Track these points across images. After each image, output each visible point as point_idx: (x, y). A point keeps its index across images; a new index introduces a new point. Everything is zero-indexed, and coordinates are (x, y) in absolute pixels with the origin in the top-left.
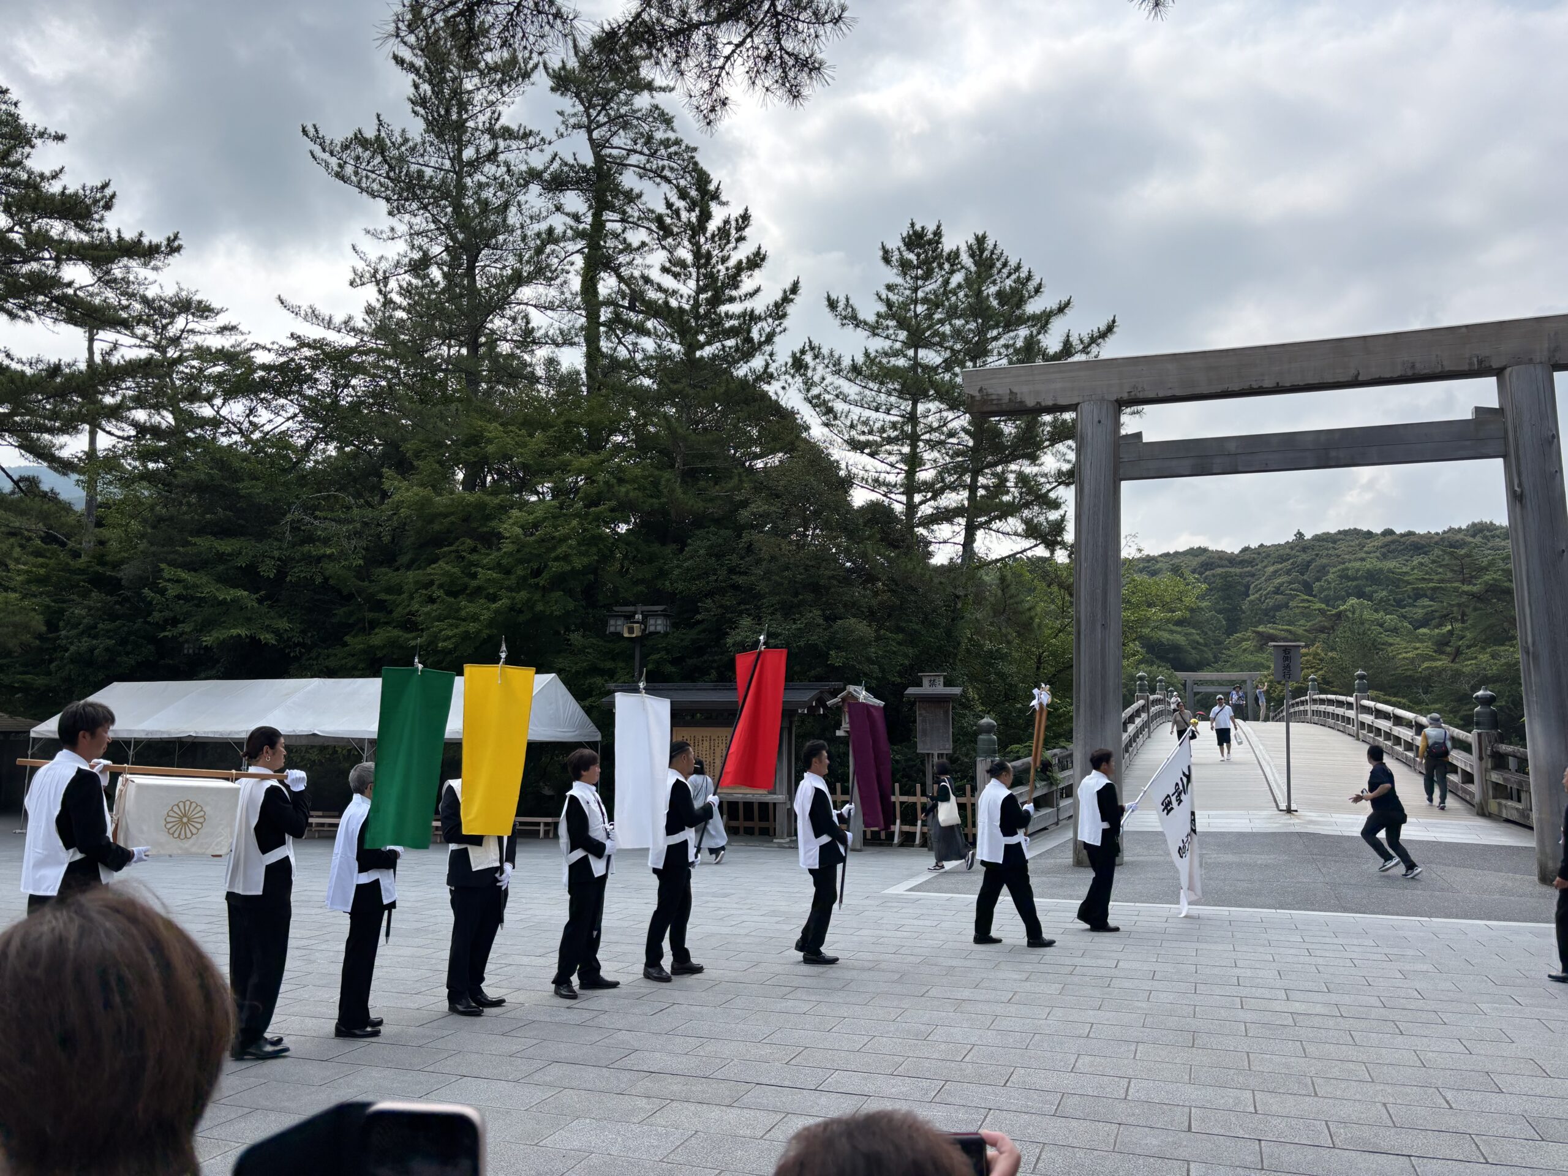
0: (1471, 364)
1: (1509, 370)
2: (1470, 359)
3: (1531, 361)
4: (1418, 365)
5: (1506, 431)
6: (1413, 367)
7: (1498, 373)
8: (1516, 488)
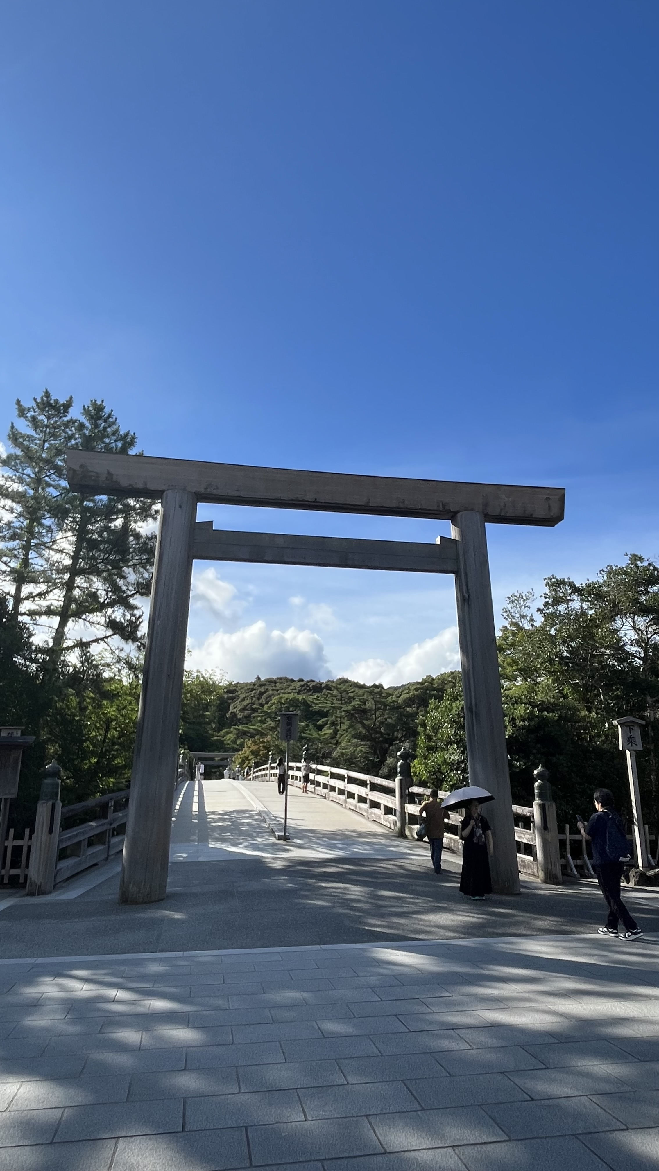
0: (438, 506)
1: (459, 515)
2: (438, 503)
3: (472, 510)
4: (406, 502)
5: (458, 555)
6: (404, 502)
7: (453, 517)
8: (465, 594)
